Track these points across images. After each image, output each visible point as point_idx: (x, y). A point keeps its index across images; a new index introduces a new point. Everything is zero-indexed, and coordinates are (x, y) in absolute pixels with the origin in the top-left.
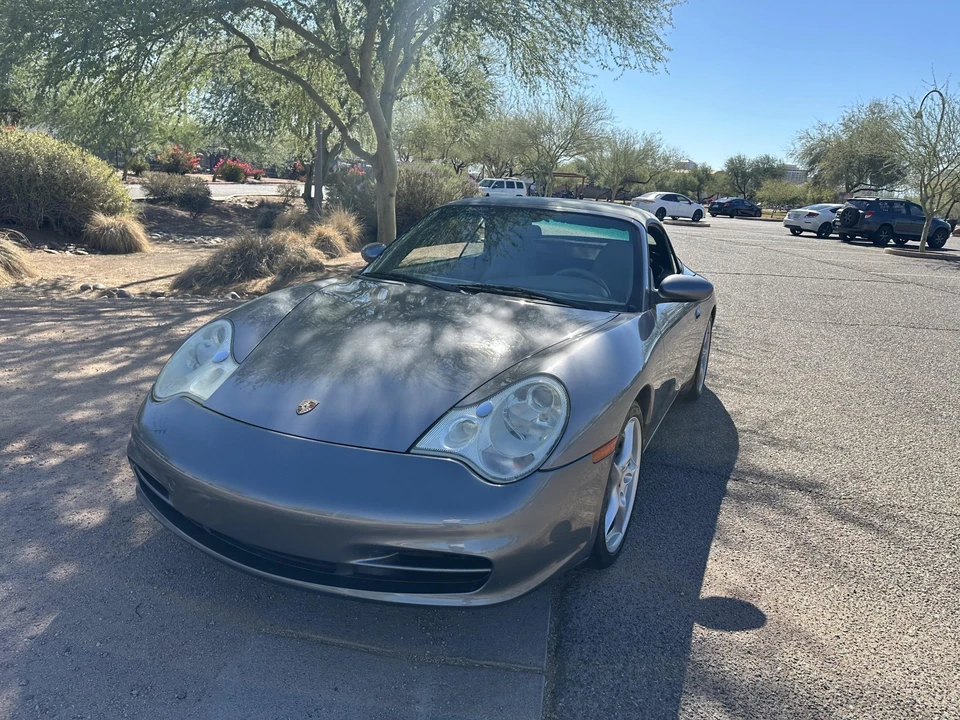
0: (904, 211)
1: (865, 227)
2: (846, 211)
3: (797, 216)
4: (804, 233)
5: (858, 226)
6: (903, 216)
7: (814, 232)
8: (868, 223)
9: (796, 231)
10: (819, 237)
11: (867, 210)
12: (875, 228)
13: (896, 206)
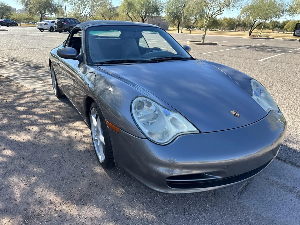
0: (73, 22)
1: (65, 27)
2: (58, 22)
3: (41, 25)
4: (44, 31)
5: (63, 27)
6: (74, 23)
7: (49, 30)
8: (66, 26)
9: (42, 30)
10: (50, 32)
11: (64, 21)
12: (68, 27)
13: (71, 20)
